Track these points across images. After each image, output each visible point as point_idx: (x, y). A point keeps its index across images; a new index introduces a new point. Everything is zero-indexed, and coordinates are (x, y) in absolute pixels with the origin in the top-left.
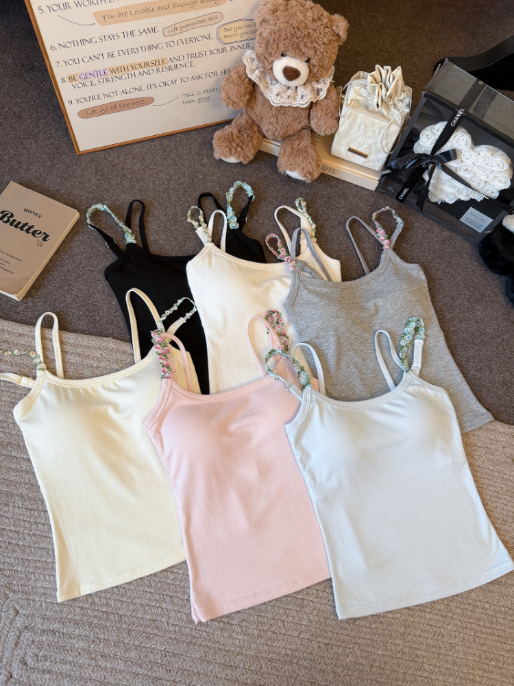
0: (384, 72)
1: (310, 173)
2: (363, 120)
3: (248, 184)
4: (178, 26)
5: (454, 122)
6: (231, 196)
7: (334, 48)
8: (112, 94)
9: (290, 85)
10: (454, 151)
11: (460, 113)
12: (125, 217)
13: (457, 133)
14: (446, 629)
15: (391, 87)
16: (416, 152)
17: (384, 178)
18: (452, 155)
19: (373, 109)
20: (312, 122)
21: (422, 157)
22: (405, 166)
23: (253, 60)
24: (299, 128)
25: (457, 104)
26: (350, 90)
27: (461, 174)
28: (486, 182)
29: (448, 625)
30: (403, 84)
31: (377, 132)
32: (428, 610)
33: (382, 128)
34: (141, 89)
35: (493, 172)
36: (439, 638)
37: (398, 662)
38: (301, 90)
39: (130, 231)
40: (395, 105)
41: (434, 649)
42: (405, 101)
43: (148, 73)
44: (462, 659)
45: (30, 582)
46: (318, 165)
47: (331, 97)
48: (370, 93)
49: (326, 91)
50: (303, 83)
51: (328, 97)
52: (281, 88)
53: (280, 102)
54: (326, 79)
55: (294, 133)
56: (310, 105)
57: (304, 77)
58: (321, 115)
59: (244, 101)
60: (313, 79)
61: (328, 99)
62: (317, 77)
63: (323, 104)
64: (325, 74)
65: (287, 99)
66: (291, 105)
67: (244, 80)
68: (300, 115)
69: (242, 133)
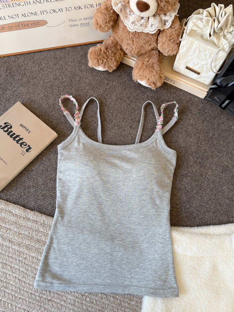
0: (218, 9)
1: (154, 83)
2: (197, 46)
8: (14, 17)
15: (223, 21)
17: (212, 90)
19: (207, 38)
22: (227, 84)
26: (190, 21)
31: (208, 56)
33: (212, 53)
34: (36, 14)
38: (151, 20)
40: (225, 36)
42: (233, 33)
43: (40, 2)
48: (205, 25)
49: (171, 22)
50: (153, 15)
51: (172, 27)
52: (136, 17)
53: (134, 28)
54: (172, 13)
55: (146, 53)
56: (158, 32)
57: (152, 9)
58: (166, 40)
59: (109, 27)
60: (161, 12)
61: (172, 28)
62: (164, 11)
63: (168, 32)
64: (171, 9)
65: (140, 26)
66: (143, 32)
67: (110, 11)
68: (150, 40)
69: (108, 50)
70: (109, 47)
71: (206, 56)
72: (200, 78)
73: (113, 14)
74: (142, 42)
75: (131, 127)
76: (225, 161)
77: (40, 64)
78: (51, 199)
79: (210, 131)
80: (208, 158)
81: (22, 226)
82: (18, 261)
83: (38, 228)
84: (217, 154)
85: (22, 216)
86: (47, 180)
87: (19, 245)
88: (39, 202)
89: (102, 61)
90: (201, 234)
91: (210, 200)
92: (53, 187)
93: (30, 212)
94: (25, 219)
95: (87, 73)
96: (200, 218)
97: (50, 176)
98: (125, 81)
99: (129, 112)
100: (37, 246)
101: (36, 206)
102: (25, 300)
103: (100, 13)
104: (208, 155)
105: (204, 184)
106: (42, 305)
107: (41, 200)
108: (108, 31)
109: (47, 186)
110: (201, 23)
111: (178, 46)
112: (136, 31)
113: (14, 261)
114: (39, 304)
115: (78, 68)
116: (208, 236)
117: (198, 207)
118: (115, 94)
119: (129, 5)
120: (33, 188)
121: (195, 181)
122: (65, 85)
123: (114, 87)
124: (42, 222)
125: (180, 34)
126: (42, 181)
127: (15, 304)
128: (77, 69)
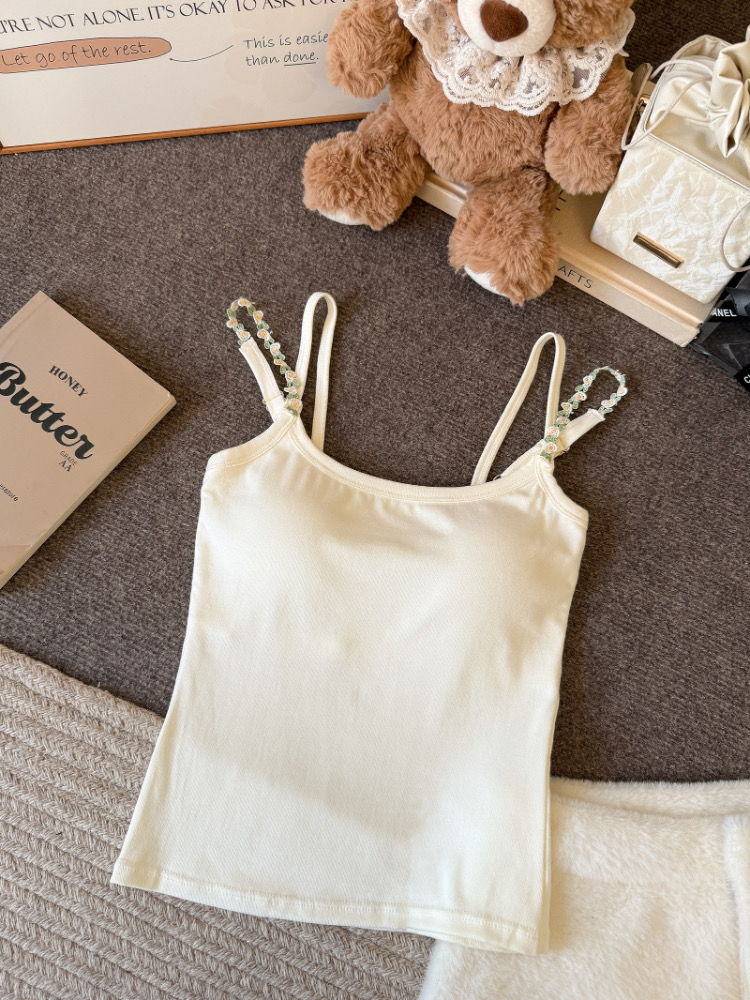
1: (520, 285)
2: (681, 174)
8: (58, 21)
17: (716, 325)
19: (718, 147)
26: (665, 82)
33: (731, 202)
38: (529, 67)
48: (716, 102)
49: (598, 78)
50: (538, 49)
51: (601, 96)
52: (476, 55)
53: (468, 93)
54: (606, 45)
55: (502, 175)
56: (551, 110)
57: (536, 34)
58: (573, 144)
59: (381, 79)
60: (566, 42)
61: (601, 101)
62: (577, 37)
63: (583, 113)
64: (603, 33)
65: (487, 88)
66: (498, 106)
67: (389, 22)
68: (520, 134)
69: (374, 156)
70: (377, 147)
71: (707, 209)
72: (679, 277)
73: (398, 35)
74: (492, 140)
75: (430, 429)
76: (733, 569)
77: (143, 186)
78: (150, 653)
79: (693, 463)
80: (677, 556)
81: (51, 731)
82: (34, 843)
83: (104, 743)
84: (708, 543)
85: (56, 698)
86: (142, 587)
87: (41, 792)
88: (112, 659)
89: (348, 194)
90: (625, 809)
91: (669, 696)
92: (158, 613)
93: (82, 688)
94: (64, 710)
95: (295, 227)
96: (629, 754)
97: (150, 577)
98: (424, 265)
99: (425, 375)
100: (97, 800)
101: (102, 669)
102: (52, 965)
103: (352, 28)
104: (678, 545)
105: (654, 642)
106: (102, 984)
107: (119, 652)
108: (375, 94)
109: (141, 608)
110: (703, 92)
111: (613, 167)
112: (472, 104)
113: (23, 839)
114: (92, 981)
115: (268, 207)
116: (645, 816)
117: (625, 717)
118: (384, 311)
119: (456, 8)
120: (96, 609)
121: (624, 628)
122: (221, 264)
123: (384, 283)
124: (117, 723)
125: (626, 121)
126: (126, 588)
127: (21, 974)
128: (265, 212)
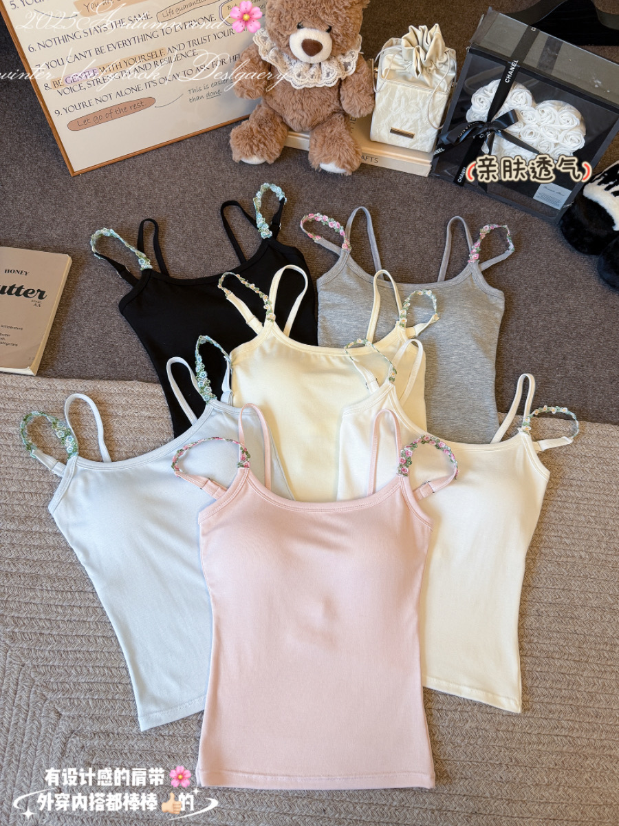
0: (419, 33)
1: (349, 164)
2: (402, 92)
3: (277, 185)
4: (174, 8)
5: (509, 77)
6: (260, 201)
7: (357, 12)
8: (105, 98)
9: (312, 62)
10: (513, 112)
11: (514, 65)
12: (136, 240)
13: (514, 91)
14: (582, 676)
15: (430, 49)
16: (469, 121)
17: (438, 158)
18: (511, 117)
19: (414, 77)
20: (343, 103)
21: (477, 125)
22: (458, 139)
23: (265, 39)
24: (329, 113)
25: (509, 56)
26: (382, 60)
27: (526, 139)
28: (556, 145)
29: (583, 671)
30: (444, 44)
31: (421, 105)
32: (557, 656)
33: (426, 98)
34: (138, 89)
35: (562, 130)
36: (575, 687)
37: (529, 721)
38: (325, 67)
39: (144, 255)
40: (437, 71)
41: (570, 702)
42: (448, 64)
43: (145, 69)
44: (605, 709)
45: (71, 678)
46: (357, 153)
47: (363, 71)
48: (407, 59)
49: (355, 64)
50: (327, 58)
51: (358, 71)
53: (303, 83)
54: (354, 50)
55: (324, 119)
56: (339, 83)
58: (353, 93)
60: (338, 52)
61: (359, 73)
62: (342, 49)
63: (353, 80)
64: (351, 45)
65: (310, 79)
66: (317, 86)
67: (258, 63)
68: (328, 97)
69: (263, 127)
70: (263, 122)
71: (417, 105)
72: (414, 143)
77: (150, 173)
89: (257, 147)
110: (400, 57)
111: (372, 99)
119: (289, 48)
